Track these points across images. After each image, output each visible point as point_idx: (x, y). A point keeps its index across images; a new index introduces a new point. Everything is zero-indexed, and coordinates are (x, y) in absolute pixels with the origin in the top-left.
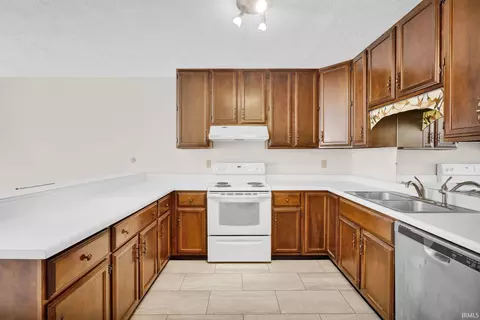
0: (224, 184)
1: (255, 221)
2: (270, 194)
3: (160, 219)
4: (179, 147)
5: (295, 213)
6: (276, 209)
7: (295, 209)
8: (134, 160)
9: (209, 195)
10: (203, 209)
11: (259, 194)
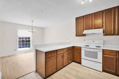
0: (88, 46)
1: (96, 57)
2: (102, 50)
3: (69, 52)
4: (76, 36)
5: (114, 58)
6: (104, 55)
7: (114, 57)
8: (68, 39)
9: (82, 48)
10: (80, 51)
11: (97, 50)
